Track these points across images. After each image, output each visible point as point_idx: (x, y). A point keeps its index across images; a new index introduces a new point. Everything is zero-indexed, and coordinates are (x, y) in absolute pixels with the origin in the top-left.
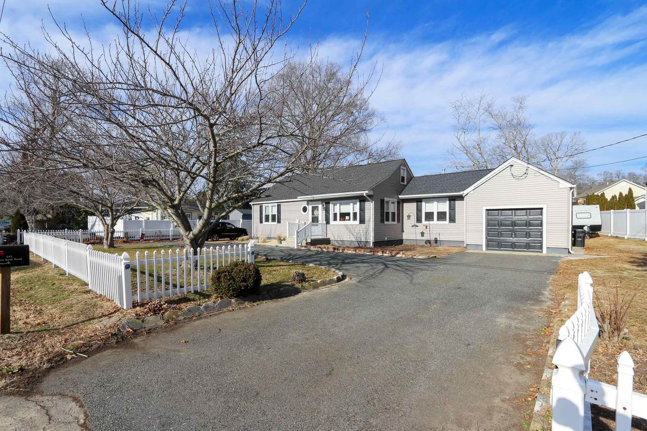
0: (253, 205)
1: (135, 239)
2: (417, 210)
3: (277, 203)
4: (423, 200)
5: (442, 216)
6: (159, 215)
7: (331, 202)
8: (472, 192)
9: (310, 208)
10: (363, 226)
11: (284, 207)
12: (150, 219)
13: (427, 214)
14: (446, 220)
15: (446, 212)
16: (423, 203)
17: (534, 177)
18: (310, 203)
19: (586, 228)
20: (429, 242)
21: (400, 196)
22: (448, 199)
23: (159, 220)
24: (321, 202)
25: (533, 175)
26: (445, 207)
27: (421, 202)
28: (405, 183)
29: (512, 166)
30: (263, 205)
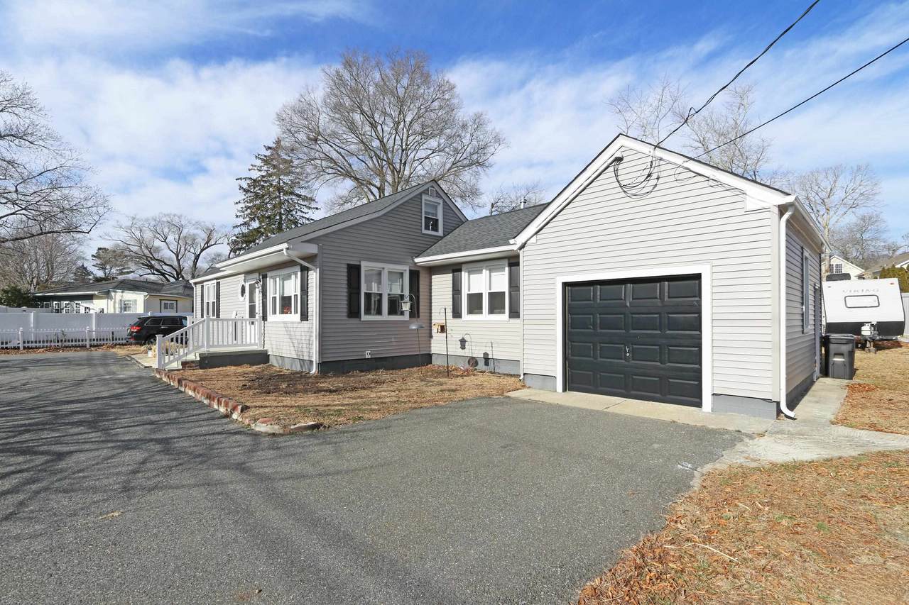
0: (195, 284)
1: (8, 346)
2: (454, 290)
3: (216, 279)
4: (464, 267)
5: (496, 302)
6: (117, 306)
7: (268, 274)
8: (533, 240)
9: (247, 287)
10: (305, 326)
12: (105, 312)
13: (470, 296)
14: (504, 313)
15: (504, 292)
16: (463, 273)
17: (676, 184)
18: (247, 277)
19: (866, 331)
20: (473, 361)
21: (417, 260)
22: (506, 262)
23: (117, 312)
24: (257, 275)
25: (673, 178)
26: (500, 282)
27: (460, 270)
28: (440, 233)
29: (619, 159)
30: (204, 284)
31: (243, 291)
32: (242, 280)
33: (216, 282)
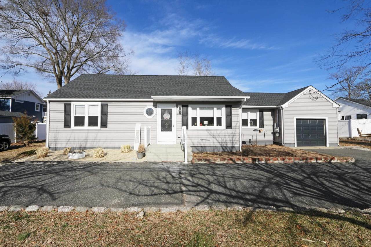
0: (50, 101)
3: (101, 101)
7: (189, 105)
8: (287, 106)
9: (158, 111)
10: (228, 131)
11: (112, 108)
14: (257, 126)
18: (158, 105)
22: (258, 110)
24: (175, 105)
29: (310, 91)
30: (72, 103)
31: (149, 112)
32: (151, 105)
33: (100, 103)
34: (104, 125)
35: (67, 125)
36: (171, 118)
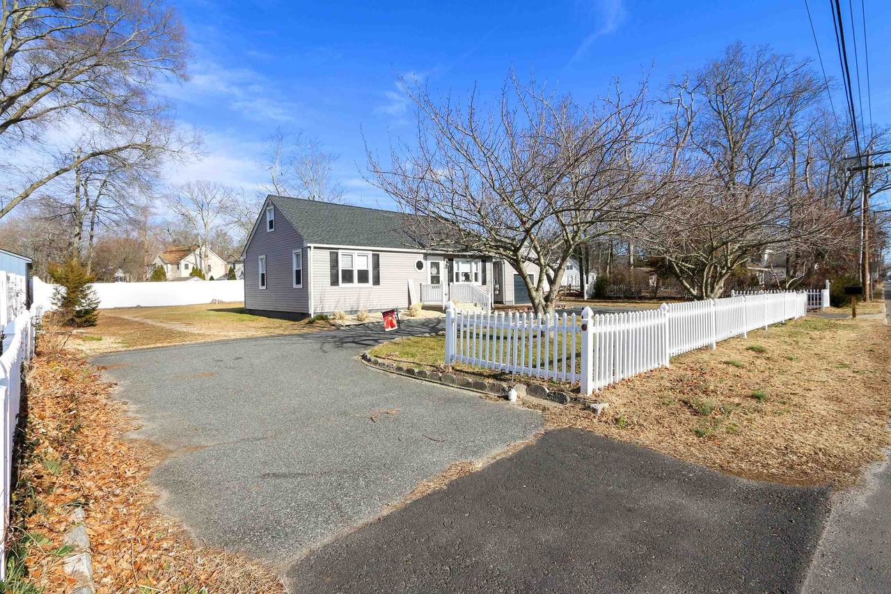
3: (372, 250)
7: (454, 259)
9: (427, 264)
11: (386, 260)
18: (428, 257)
24: (442, 258)
30: (340, 252)
31: (420, 265)
32: (420, 258)
33: (371, 253)
34: (377, 281)
35: (334, 282)
36: (438, 272)
